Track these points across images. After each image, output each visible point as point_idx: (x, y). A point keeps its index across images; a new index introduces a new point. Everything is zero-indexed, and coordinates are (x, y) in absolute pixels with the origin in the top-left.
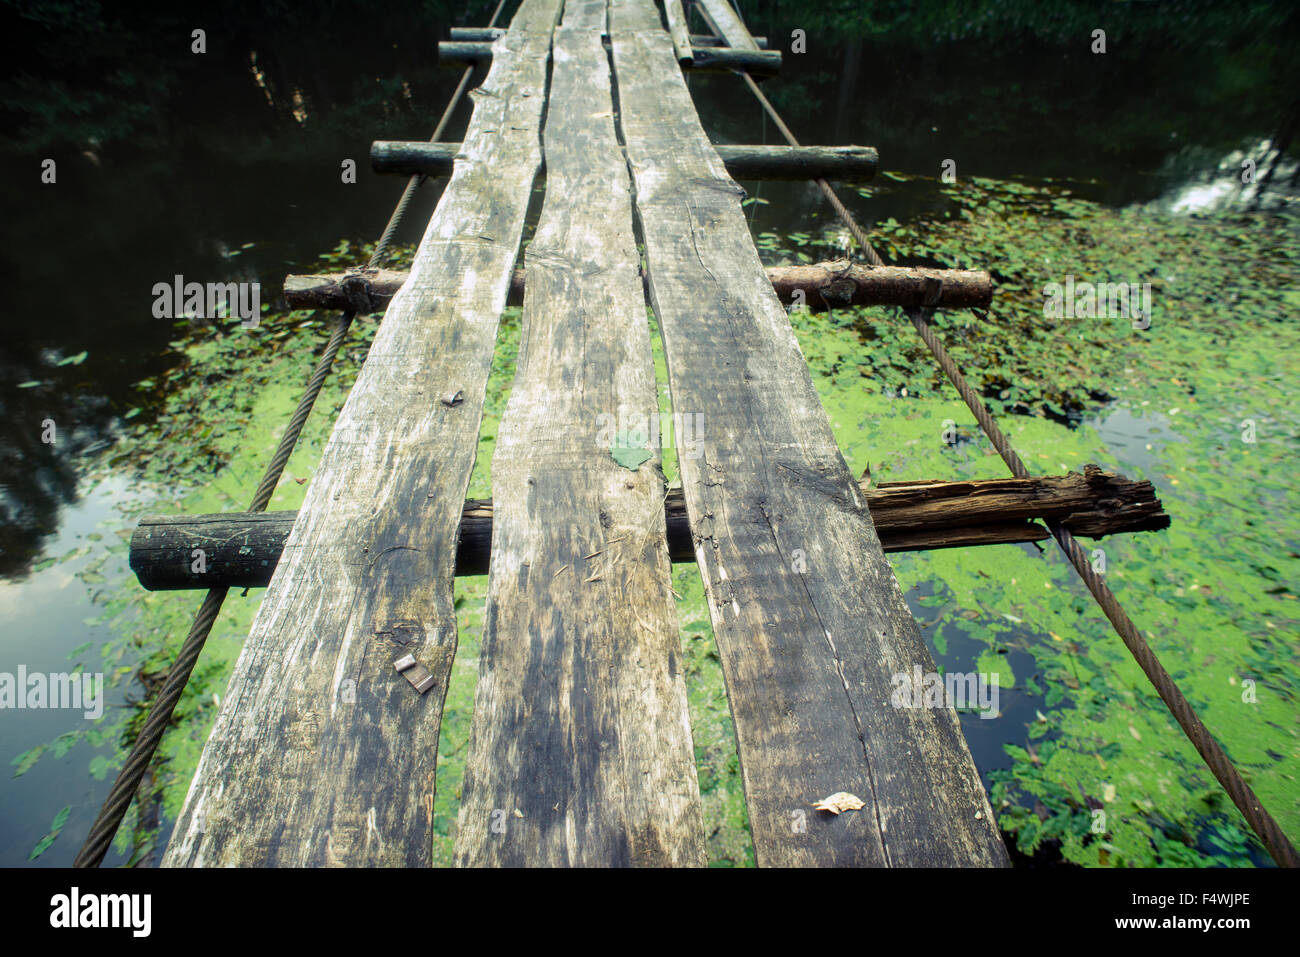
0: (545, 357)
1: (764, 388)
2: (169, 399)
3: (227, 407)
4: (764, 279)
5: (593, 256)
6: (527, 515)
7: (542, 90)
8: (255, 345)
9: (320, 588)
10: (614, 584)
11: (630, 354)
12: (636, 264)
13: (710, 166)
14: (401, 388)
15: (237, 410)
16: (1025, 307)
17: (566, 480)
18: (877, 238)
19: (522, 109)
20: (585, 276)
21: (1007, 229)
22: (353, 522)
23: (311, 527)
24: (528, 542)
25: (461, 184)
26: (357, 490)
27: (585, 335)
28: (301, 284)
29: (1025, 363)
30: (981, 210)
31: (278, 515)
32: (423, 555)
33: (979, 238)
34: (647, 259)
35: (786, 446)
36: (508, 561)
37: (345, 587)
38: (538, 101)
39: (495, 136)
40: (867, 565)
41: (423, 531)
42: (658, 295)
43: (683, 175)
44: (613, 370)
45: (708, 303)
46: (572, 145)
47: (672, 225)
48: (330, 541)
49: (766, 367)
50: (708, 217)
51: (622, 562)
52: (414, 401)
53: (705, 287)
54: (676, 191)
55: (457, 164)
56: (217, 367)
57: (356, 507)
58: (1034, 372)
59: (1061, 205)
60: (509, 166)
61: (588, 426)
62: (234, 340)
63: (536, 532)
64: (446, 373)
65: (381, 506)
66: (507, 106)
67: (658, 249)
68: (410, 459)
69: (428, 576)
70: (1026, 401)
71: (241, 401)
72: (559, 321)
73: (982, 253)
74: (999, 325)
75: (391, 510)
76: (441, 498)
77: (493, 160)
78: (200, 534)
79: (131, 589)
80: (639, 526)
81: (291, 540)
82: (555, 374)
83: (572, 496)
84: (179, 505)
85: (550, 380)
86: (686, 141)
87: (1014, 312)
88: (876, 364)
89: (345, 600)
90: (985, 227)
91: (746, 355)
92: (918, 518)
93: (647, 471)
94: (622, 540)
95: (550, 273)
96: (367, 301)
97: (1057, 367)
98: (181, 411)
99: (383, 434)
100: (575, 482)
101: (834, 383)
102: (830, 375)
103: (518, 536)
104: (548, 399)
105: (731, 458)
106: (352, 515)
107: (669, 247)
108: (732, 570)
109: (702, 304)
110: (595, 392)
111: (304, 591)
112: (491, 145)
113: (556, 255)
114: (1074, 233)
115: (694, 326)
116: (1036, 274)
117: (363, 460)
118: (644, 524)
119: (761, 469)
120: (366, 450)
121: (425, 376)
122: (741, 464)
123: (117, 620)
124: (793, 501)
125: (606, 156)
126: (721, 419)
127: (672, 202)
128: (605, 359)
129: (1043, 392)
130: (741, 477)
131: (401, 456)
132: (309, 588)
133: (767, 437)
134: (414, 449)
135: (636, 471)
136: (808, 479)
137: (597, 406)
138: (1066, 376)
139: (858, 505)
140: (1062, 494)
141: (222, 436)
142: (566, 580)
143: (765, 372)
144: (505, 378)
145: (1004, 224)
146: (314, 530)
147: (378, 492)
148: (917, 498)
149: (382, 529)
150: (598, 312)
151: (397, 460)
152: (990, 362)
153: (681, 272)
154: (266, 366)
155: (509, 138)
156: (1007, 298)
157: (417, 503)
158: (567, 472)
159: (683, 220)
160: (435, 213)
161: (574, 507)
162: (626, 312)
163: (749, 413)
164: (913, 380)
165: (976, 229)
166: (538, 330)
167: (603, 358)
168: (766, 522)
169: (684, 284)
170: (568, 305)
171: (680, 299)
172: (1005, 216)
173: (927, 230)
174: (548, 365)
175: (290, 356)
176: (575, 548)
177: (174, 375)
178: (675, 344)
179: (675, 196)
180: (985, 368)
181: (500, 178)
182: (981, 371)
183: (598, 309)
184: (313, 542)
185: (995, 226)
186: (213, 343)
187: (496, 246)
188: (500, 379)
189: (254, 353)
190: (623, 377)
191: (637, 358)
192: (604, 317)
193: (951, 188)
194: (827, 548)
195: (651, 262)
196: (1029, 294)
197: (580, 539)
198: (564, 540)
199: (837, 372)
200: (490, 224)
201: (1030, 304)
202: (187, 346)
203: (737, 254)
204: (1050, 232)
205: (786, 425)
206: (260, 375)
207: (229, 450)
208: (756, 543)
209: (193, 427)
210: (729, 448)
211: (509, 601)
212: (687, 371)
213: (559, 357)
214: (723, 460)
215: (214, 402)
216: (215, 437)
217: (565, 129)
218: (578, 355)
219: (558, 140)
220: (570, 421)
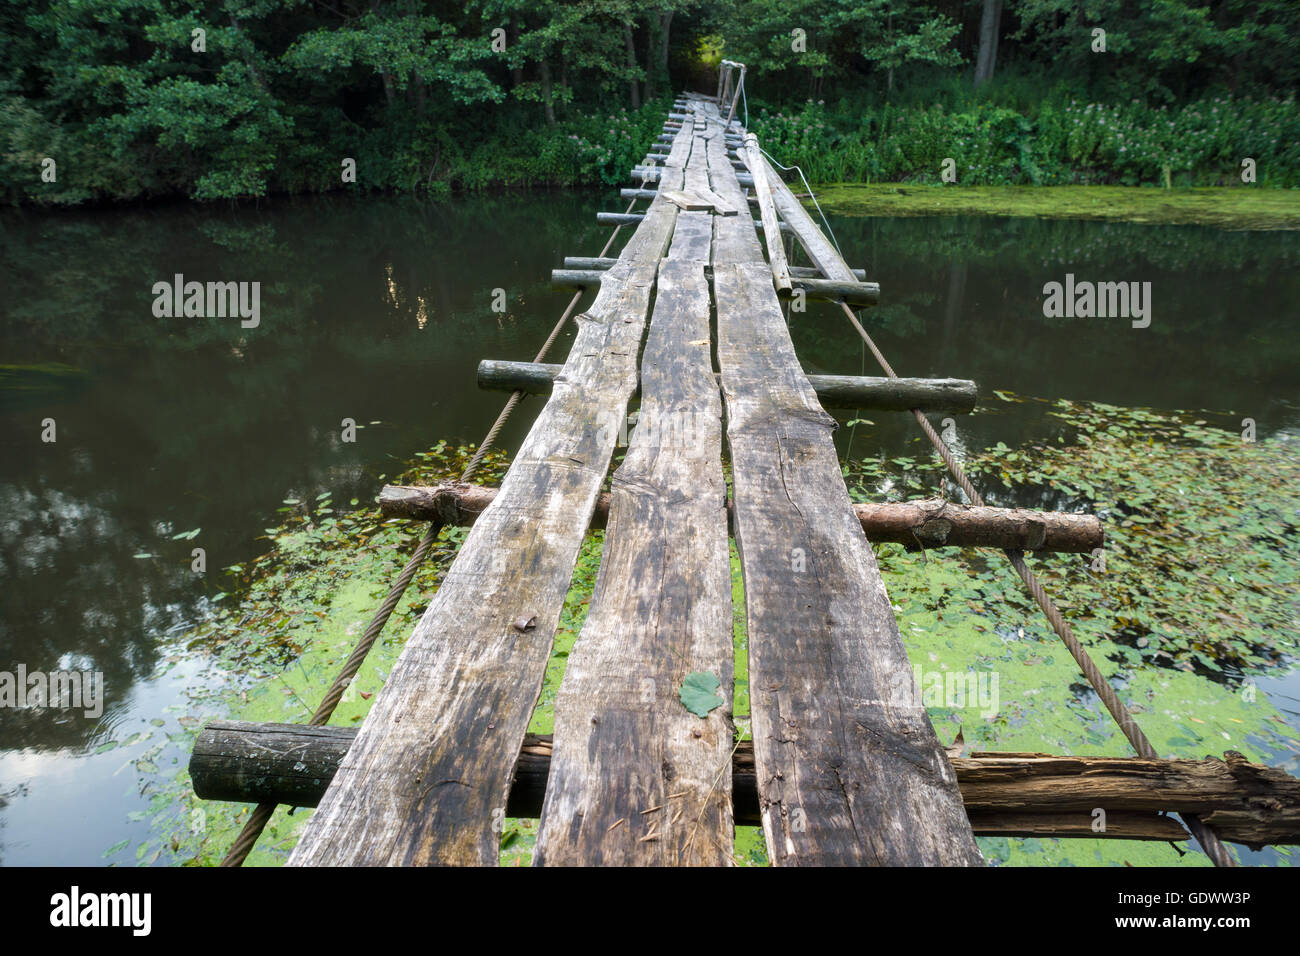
0: (622, 587)
1: (846, 635)
2: (253, 586)
3: (307, 597)
4: (852, 516)
5: (681, 484)
6: (586, 758)
7: (643, 317)
8: (342, 538)
9: (366, 818)
10: (671, 846)
11: (708, 589)
12: (722, 494)
13: (803, 397)
14: (476, 609)
15: (316, 602)
16: (1160, 543)
17: (631, 722)
18: (987, 463)
19: (623, 335)
20: (669, 505)
21: (1131, 455)
22: (409, 748)
23: (367, 749)
24: (584, 788)
25: (558, 405)
26: (418, 714)
27: (665, 567)
28: (396, 494)
29: (1165, 606)
30: (1100, 435)
31: (339, 731)
32: (475, 792)
33: (1100, 465)
34: (734, 490)
35: (867, 702)
36: (561, 808)
37: (391, 818)
38: (638, 328)
39: (595, 360)
40: (955, 853)
41: (478, 766)
42: (741, 529)
43: (775, 404)
44: (689, 606)
45: (792, 539)
46: (668, 371)
47: (760, 455)
48: (384, 767)
49: (849, 612)
50: (798, 448)
51: (681, 822)
52: (487, 624)
53: (790, 523)
54: (767, 420)
55: (557, 385)
56: (303, 557)
57: (415, 732)
58: (1177, 617)
59: (1192, 432)
60: (605, 389)
61: (659, 664)
62: (324, 531)
63: (594, 779)
64: (523, 597)
65: (440, 733)
66: (610, 331)
67: (745, 481)
68: (475, 685)
69: (477, 817)
70: (1168, 652)
71: (321, 594)
72: (639, 550)
73: (1104, 481)
74: (1130, 561)
75: (449, 740)
76: (501, 731)
77: (591, 383)
78: (261, 743)
79: (181, 783)
80: (703, 781)
81: (347, 760)
82: (630, 606)
83: (636, 741)
84: (244, 695)
85: (624, 612)
86: (780, 371)
87: (1146, 546)
88: (988, 600)
89: (390, 835)
90: (1106, 453)
91: (829, 598)
92: (1019, 797)
93: (716, 719)
94: (684, 796)
95: (635, 500)
96: (455, 514)
97: (1205, 613)
98: (263, 599)
99: (453, 656)
100: (640, 725)
101: (940, 618)
102: (935, 609)
103: (575, 780)
104: (621, 632)
105: (806, 713)
106: (410, 740)
107: (756, 479)
108: (801, 844)
109: (786, 540)
110: (668, 628)
111: (350, 820)
112: (590, 369)
113: (643, 481)
114: (1210, 462)
115: (776, 564)
116: (1169, 506)
117: (430, 682)
118: (708, 780)
119: (839, 727)
120: (434, 672)
121: (501, 599)
122: (817, 720)
123: (160, 817)
124: (872, 768)
125: (700, 383)
126: (798, 667)
127: (762, 432)
128: (682, 593)
129: (1190, 642)
130: (816, 735)
131: (467, 681)
132: (356, 817)
133: (848, 690)
134: (481, 675)
135: (705, 718)
136: (890, 743)
137: (670, 643)
138: (1219, 625)
139: (946, 778)
140: (1198, 785)
141: (297, 627)
142: (620, 836)
143: (848, 618)
144: (586, 591)
145: (1128, 451)
146: (371, 753)
147: (439, 717)
148: (1018, 773)
149: (438, 759)
150: (680, 543)
151: (462, 685)
152: (1122, 603)
153: (768, 505)
154: (350, 560)
155: (608, 362)
156: (1137, 532)
157: (477, 733)
158: (633, 713)
159: (772, 451)
160: (530, 433)
161: (636, 753)
162: (708, 545)
163: (828, 663)
164: (1031, 619)
165: (1095, 456)
166: (618, 557)
167: (681, 592)
168: (841, 789)
169: (769, 519)
170: (650, 533)
171: (764, 534)
172: (1127, 443)
173: (1040, 455)
174: (624, 597)
175: (375, 552)
176: (633, 800)
177: (262, 562)
178: (755, 582)
179: (766, 427)
180: (1118, 610)
181: (596, 401)
182: (1112, 613)
183: (679, 540)
184: (368, 766)
185: (1117, 452)
186: (304, 533)
187: (585, 469)
188: (581, 592)
189: (341, 545)
190: (700, 614)
191: (716, 594)
192: (685, 549)
193: (1067, 413)
194: (909, 826)
195: (737, 493)
196: (1162, 528)
197: (639, 791)
198: (622, 790)
199: (943, 606)
200: (581, 447)
201: (1166, 539)
202: (279, 535)
203: (825, 489)
204: (1182, 461)
205: (868, 679)
206: (344, 568)
207: (302, 643)
208: (829, 814)
209: (272, 615)
210: (805, 701)
211: (558, 854)
212: (766, 612)
213: (636, 588)
214: (797, 714)
215: (295, 592)
216: (290, 628)
217: (663, 355)
218: (655, 587)
219: (655, 366)
220: (641, 658)
